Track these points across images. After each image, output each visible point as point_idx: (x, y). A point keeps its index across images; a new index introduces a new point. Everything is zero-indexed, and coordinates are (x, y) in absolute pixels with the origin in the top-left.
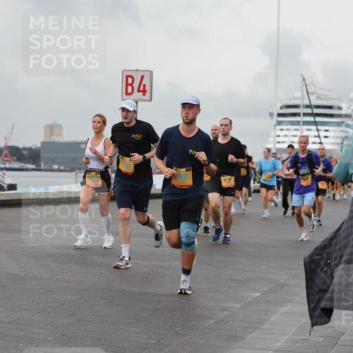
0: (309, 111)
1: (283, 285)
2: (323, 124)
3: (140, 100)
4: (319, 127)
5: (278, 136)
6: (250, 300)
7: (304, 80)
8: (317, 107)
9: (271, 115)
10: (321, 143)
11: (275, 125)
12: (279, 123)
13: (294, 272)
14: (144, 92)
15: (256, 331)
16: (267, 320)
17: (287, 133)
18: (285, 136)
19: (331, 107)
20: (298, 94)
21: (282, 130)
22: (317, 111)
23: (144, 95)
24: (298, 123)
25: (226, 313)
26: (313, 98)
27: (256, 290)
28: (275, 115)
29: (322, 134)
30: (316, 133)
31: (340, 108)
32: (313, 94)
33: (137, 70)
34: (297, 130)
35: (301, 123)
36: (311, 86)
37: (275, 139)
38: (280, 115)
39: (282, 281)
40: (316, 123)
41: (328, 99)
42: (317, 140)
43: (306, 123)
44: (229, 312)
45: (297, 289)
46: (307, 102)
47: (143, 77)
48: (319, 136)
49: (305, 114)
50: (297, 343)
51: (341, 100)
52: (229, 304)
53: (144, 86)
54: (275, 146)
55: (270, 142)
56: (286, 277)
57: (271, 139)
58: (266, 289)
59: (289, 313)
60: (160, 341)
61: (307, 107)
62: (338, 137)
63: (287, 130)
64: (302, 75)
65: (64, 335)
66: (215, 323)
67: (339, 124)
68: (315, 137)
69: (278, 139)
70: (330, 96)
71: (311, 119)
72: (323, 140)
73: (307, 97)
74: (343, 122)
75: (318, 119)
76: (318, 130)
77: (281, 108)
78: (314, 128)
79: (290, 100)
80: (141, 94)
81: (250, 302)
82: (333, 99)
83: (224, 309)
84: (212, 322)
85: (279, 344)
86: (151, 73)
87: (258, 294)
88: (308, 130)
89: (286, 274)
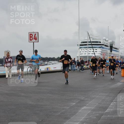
0: (90, 43)
1: (83, 100)
2: (95, 47)
3: (35, 42)
4: (94, 49)
5: (81, 52)
6: (72, 105)
7: (88, 33)
8: (93, 42)
9: (78, 45)
10: (94, 54)
11: (79, 49)
12: (81, 48)
13: (86, 96)
14: (36, 39)
15: (74, 116)
16: (77, 112)
17: (83, 51)
18: (83, 52)
19: (97, 42)
20: (86, 38)
21: (82, 50)
22: (92, 43)
23: (36, 40)
24: (87, 47)
25: (64, 110)
26: (91, 39)
27: (74, 102)
28: (79, 45)
29: (95, 51)
30: (93, 51)
31: (100, 42)
32: (91, 38)
33: (33, 32)
34: (87, 50)
35: (88, 47)
36: (91, 35)
37: (79, 53)
38: (80, 45)
39: (82, 99)
40: (92, 47)
41: (96, 39)
42: (93, 53)
43: (89, 47)
44: (65, 110)
45: (87, 102)
46: (89, 41)
47: (35, 34)
48: (94, 52)
49: (89, 45)
50: (87, 119)
51: (100, 39)
52: (65, 107)
53: (36, 37)
54: (79, 55)
55: (78, 54)
56: (84, 98)
57: (78, 53)
58: (77, 102)
59: (85, 109)
60: (42, 120)
61: (90, 42)
62: (100, 52)
63: (83, 50)
64: (87, 32)
65: (11, 120)
66: (60, 114)
67: (100, 47)
68: (93, 52)
69: (80, 53)
70: (97, 38)
71: (91, 46)
72: (95, 53)
73: (89, 39)
74: (101, 47)
75: (93, 46)
76: (93, 50)
77: (81, 43)
78: (92, 49)
79: (84, 40)
80: (35, 40)
81: (72, 106)
82: (98, 39)
83: (63, 109)
84: (60, 113)
85: (81, 120)
86: (38, 33)
87: (74, 104)
88: (90, 50)
89: (83, 97)
